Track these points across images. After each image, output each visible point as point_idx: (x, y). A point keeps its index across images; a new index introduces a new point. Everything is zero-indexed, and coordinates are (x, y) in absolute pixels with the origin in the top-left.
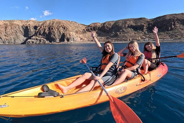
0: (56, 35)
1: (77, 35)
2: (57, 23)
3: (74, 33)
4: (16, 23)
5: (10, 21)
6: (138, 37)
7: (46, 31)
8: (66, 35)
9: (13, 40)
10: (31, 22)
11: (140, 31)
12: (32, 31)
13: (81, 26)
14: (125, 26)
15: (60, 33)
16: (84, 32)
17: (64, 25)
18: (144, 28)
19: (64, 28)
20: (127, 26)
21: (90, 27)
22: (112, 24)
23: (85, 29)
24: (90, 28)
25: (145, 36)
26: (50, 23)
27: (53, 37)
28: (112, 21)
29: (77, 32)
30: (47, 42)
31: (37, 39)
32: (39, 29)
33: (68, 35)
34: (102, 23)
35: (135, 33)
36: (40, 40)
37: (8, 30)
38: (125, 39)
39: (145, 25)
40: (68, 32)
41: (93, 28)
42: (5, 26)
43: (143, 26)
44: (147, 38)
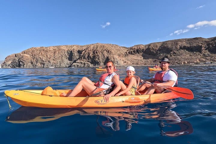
0: (101, 59)
1: (120, 58)
2: (101, 47)
3: (117, 56)
4: (63, 48)
5: (58, 47)
6: (195, 60)
7: (90, 55)
8: (110, 58)
9: (59, 63)
10: (75, 46)
11: (197, 53)
12: (76, 55)
13: (122, 49)
14: (176, 48)
15: (104, 56)
16: (126, 55)
17: (108, 48)
18: (203, 49)
19: (108, 52)
20: (178, 47)
21: (133, 49)
22: (159, 45)
23: (128, 52)
24: (132, 51)
25: (205, 58)
26: (94, 47)
27: (97, 61)
28: (158, 43)
29: (119, 55)
30: (91, 66)
31: (81, 63)
32: (84, 53)
33: (112, 59)
34: (146, 45)
35: (190, 55)
36: (84, 64)
37: (56, 55)
38: (178, 62)
39: (203, 45)
40: (112, 55)
41: (136, 51)
42: (54, 51)
43: (201, 47)
44: (208, 61)
